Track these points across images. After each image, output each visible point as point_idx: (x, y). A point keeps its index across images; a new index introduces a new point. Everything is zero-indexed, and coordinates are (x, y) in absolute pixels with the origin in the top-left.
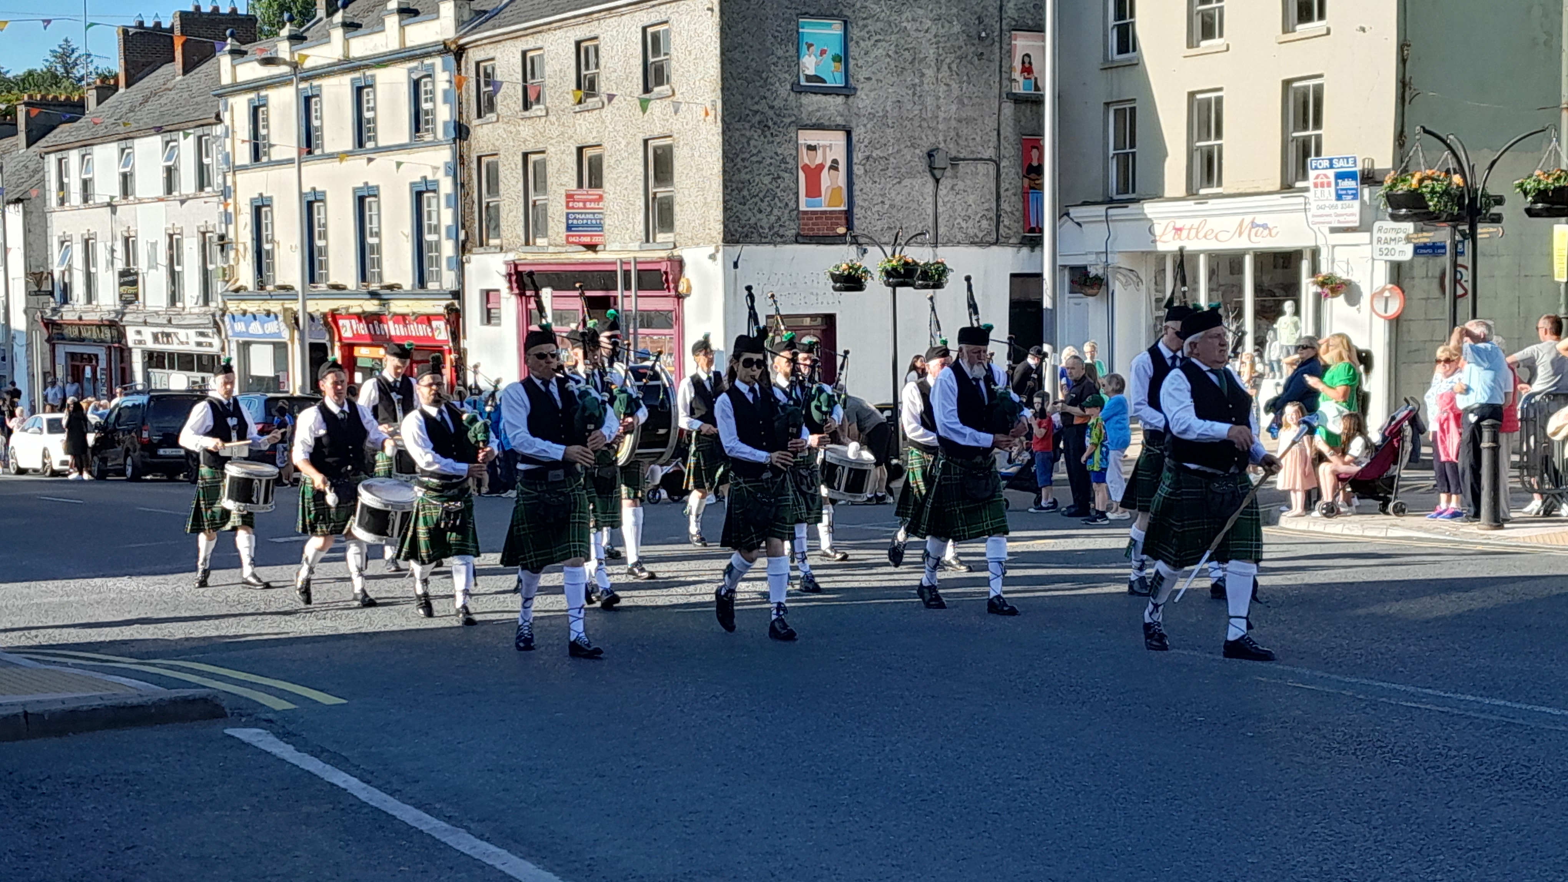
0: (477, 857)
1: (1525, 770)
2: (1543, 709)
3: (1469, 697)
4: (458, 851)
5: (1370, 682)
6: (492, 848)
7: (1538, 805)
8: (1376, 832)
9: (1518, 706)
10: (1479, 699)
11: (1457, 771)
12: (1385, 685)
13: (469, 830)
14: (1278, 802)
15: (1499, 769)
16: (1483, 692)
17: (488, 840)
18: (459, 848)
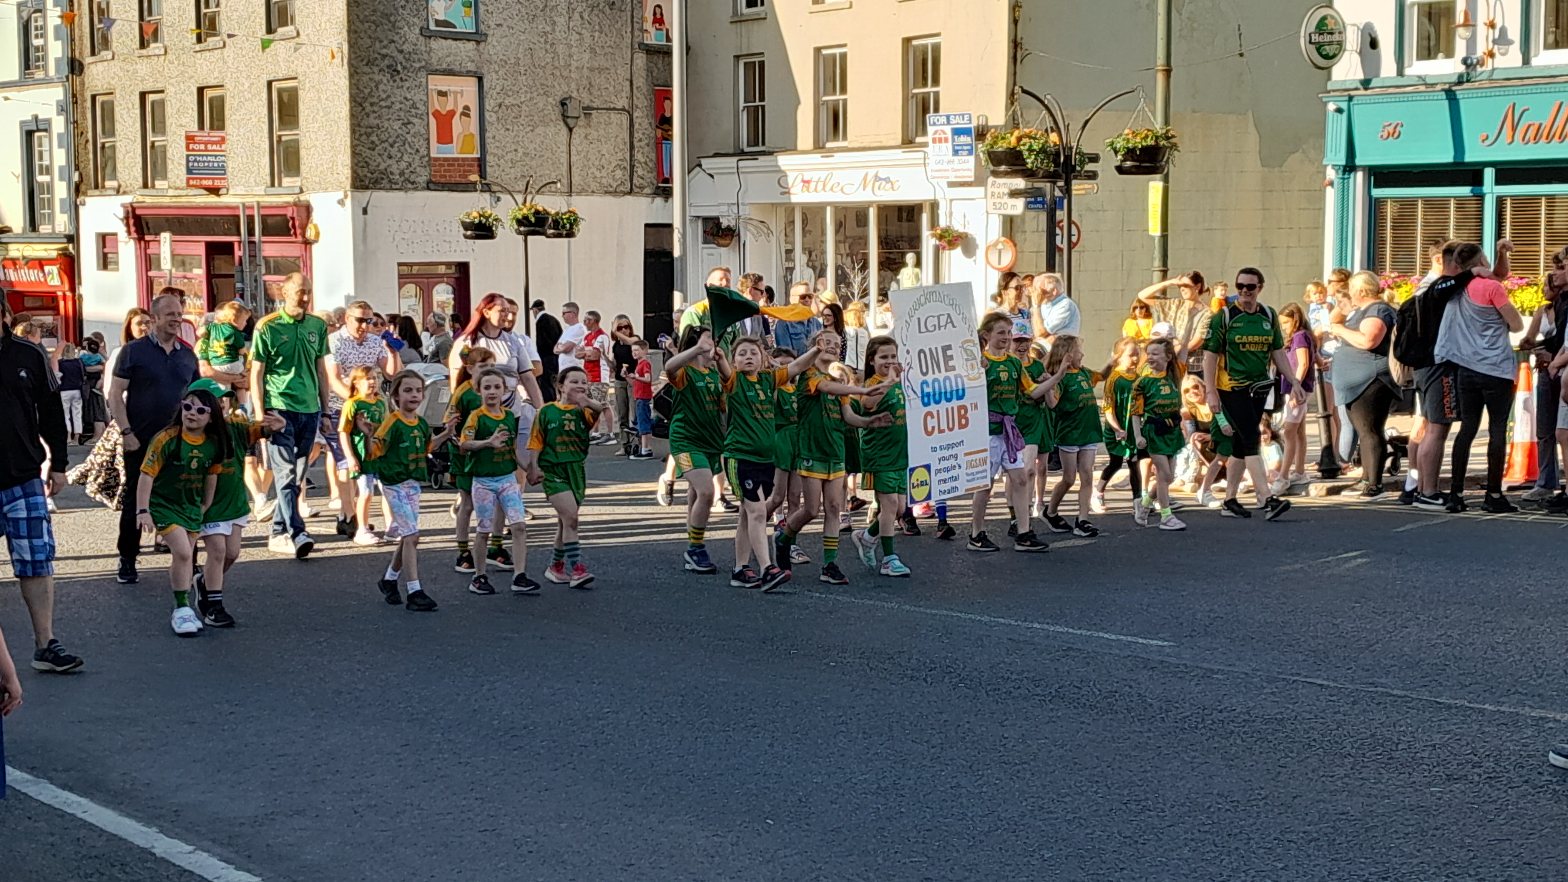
0: (57, 806)
1: (1076, 690)
2: (1101, 634)
3: (1036, 625)
4: (37, 801)
5: (950, 613)
6: (73, 797)
7: (1083, 723)
8: (932, 751)
9: (1079, 632)
10: (1046, 626)
11: (1016, 693)
12: (963, 615)
13: (52, 781)
14: (849, 726)
15: (1053, 691)
16: (1049, 620)
17: (71, 790)
18: (41, 798)
